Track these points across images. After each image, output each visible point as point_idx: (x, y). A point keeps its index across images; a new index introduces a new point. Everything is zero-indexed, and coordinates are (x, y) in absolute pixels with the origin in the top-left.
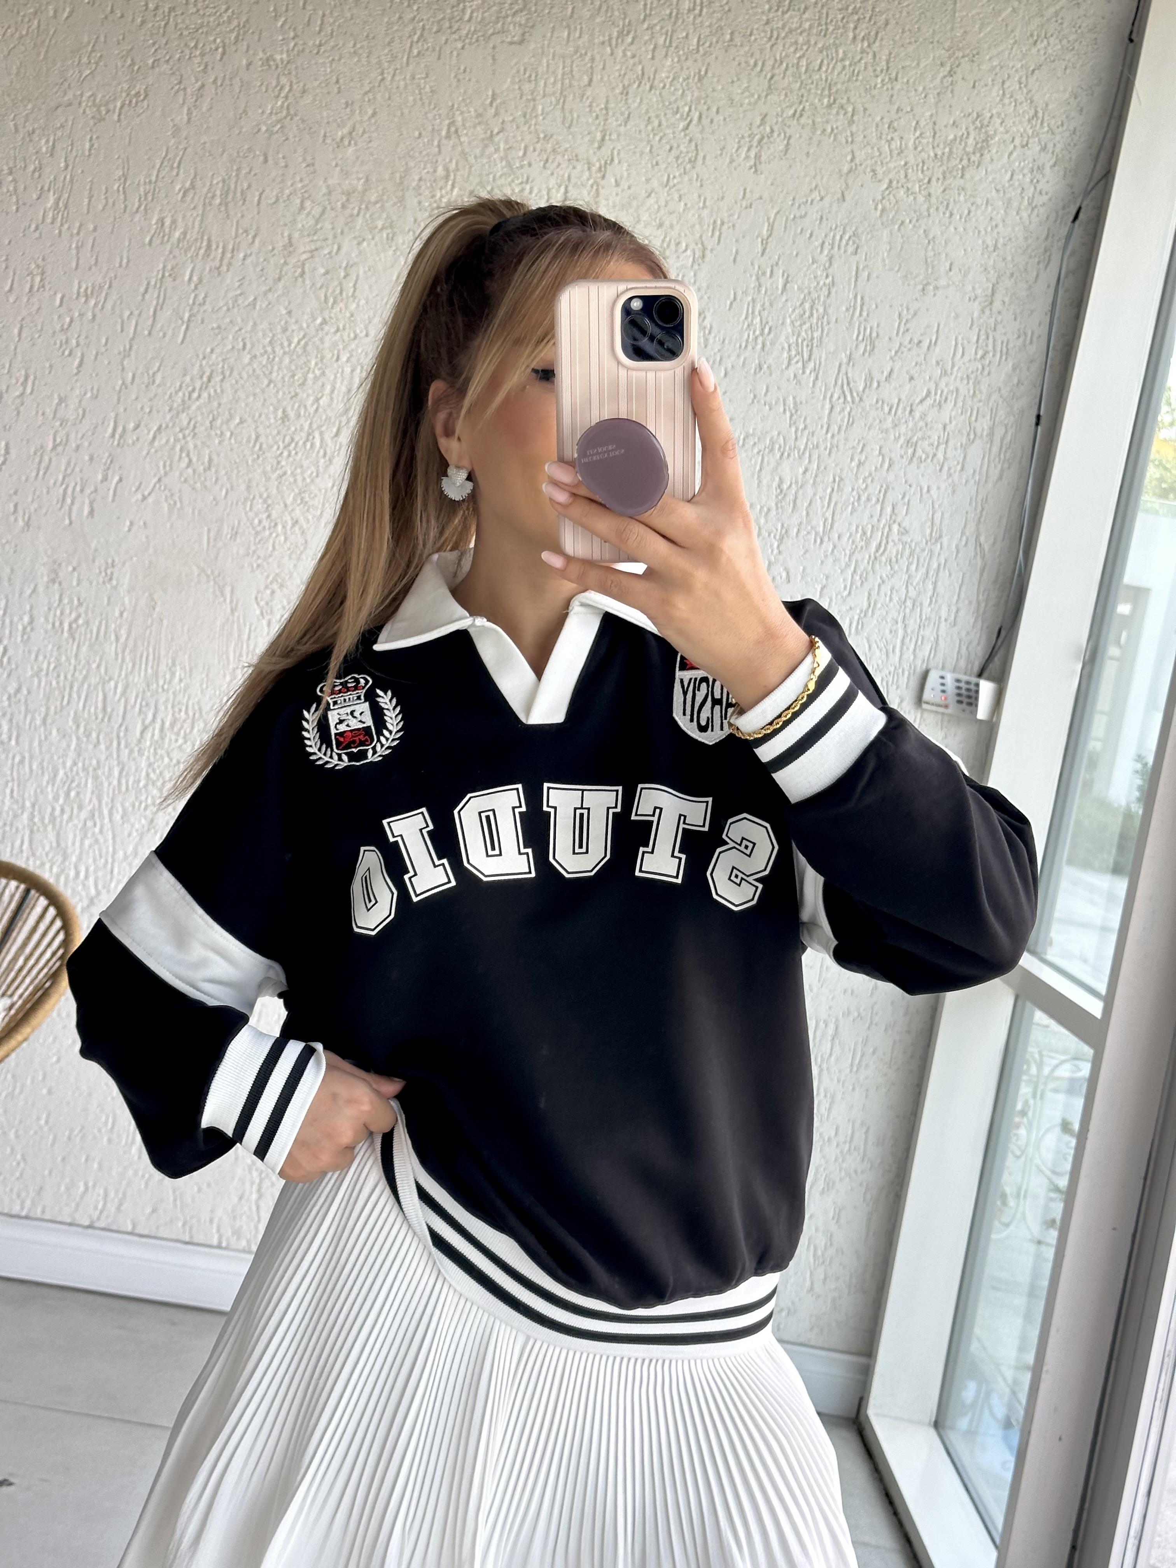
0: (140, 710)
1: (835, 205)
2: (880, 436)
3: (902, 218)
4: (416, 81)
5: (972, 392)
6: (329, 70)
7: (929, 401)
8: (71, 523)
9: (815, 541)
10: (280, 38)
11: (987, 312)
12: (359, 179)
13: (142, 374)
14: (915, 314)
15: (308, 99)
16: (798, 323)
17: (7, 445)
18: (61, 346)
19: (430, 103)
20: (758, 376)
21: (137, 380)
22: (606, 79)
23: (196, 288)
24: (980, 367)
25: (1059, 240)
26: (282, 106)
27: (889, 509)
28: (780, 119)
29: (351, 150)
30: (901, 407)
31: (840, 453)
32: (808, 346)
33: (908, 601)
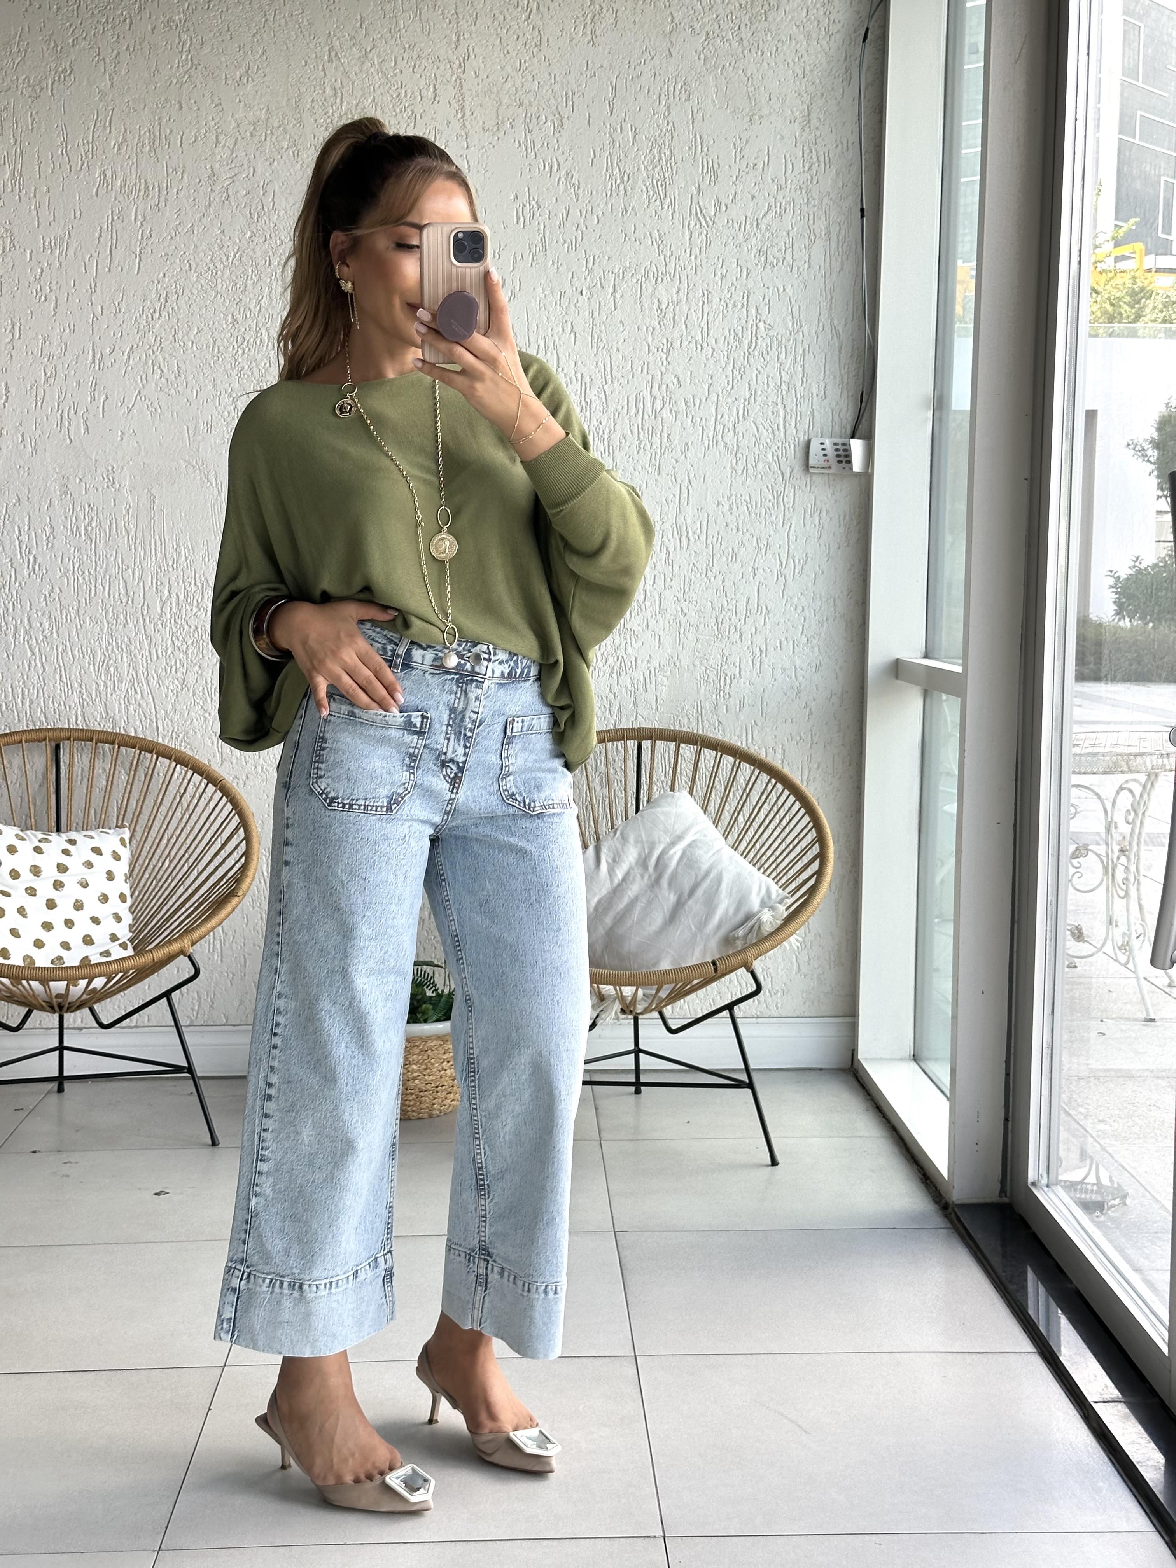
0: (157, 589)
1: (665, 60)
2: (736, 251)
3: (723, 63)
4: (294, 18)
5: (806, 200)
6: (220, 21)
7: (771, 214)
8: (71, 441)
9: (696, 348)
11: (806, 128)
12: (261, 110)
13: (110, 305)
14: (747, 142)
15: (207, 49)
16: (651, 167)
17: (7, 384)
18: (37, 294)
19: (310, 34)
20: (626, 218)
21: (105, 312)
23: (142, 224)
24: (809, 177)
25: (856, 60)
26: (187, 59)
27: (754, 311)
29: (250, 85)
30: (748, 223)
31: (704, 270)
32: (662, 185)
33: (783, 384)
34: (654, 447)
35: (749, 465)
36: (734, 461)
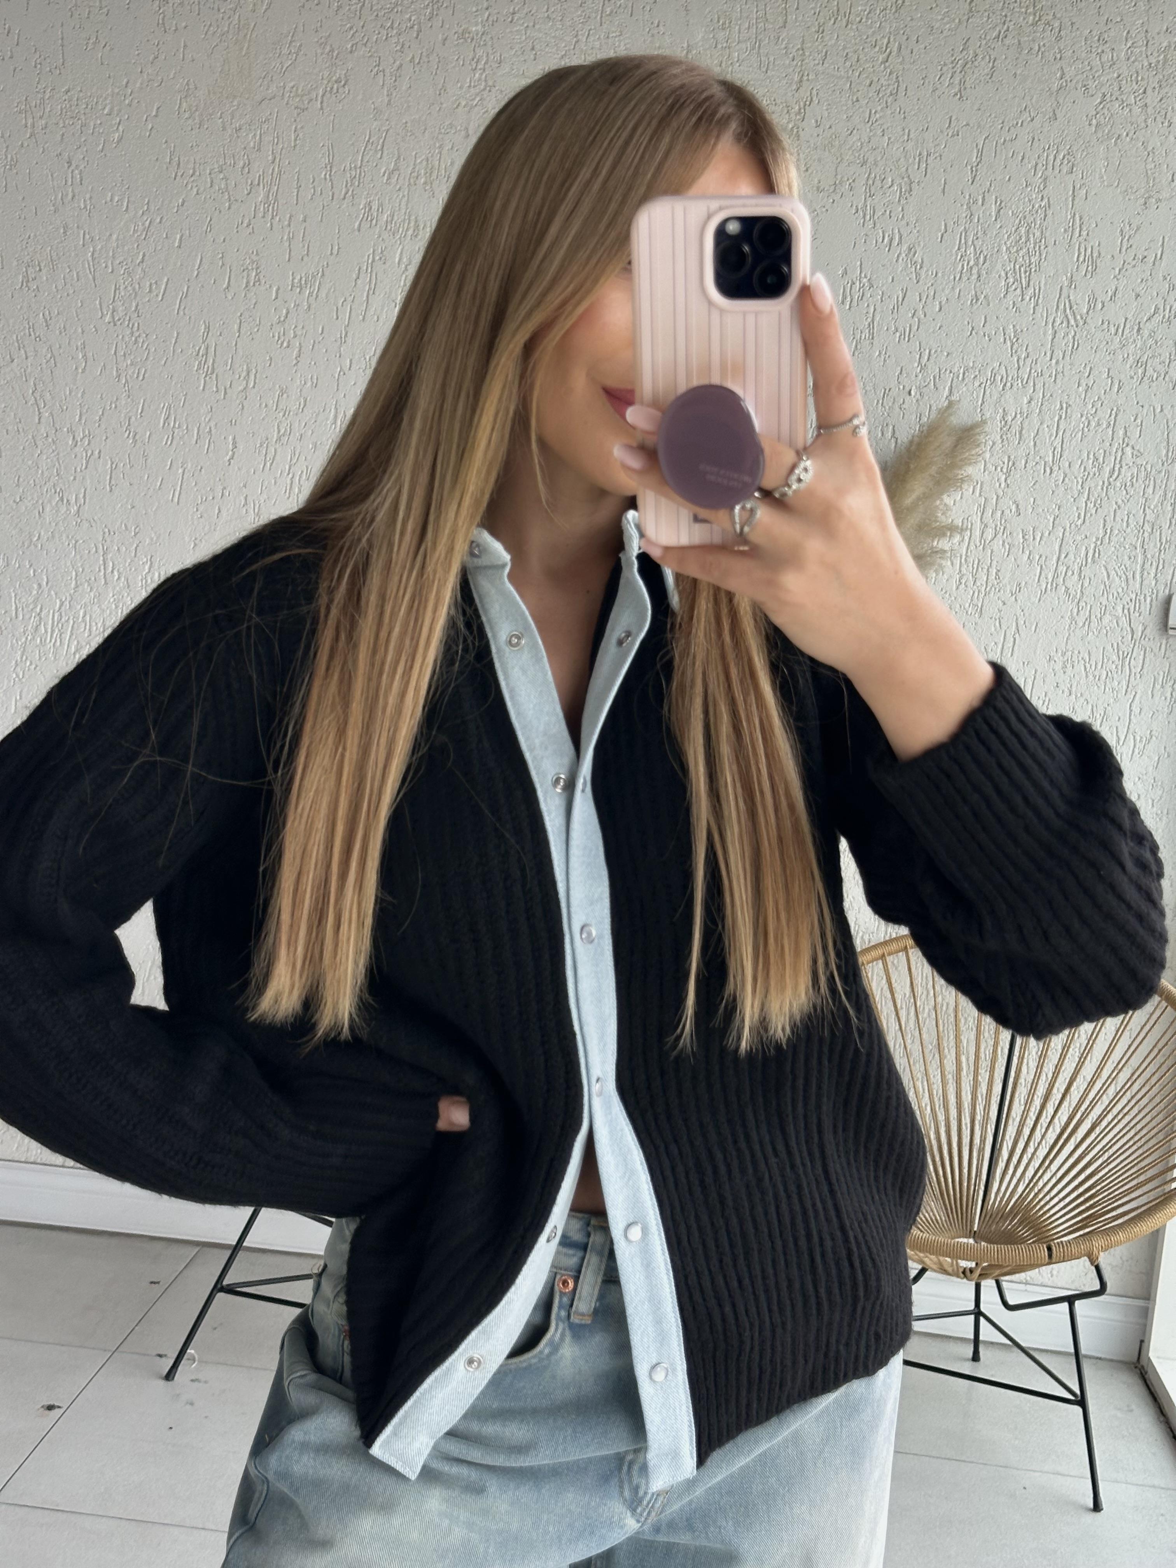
1: (1047, 123)
2: (1108, 358)
3: (1118, 132)
6: (524, 37)
7: (1158, 318)
9: (1045, 471)
10: (474, 9)
14: (1138, 229)
16: (1015, 248)
18: (279, 338)
20: (975, 307)
21: (353, 366)
22: (800, 19)
27: (1121, 432)
28: (984, 42)
30: (1128, 326)
31: (1066, 379)
32: (1026, 272)
33: (1146, 524)
34: (978, 584)
35: (1093, 617)
36: (1075, 610)
